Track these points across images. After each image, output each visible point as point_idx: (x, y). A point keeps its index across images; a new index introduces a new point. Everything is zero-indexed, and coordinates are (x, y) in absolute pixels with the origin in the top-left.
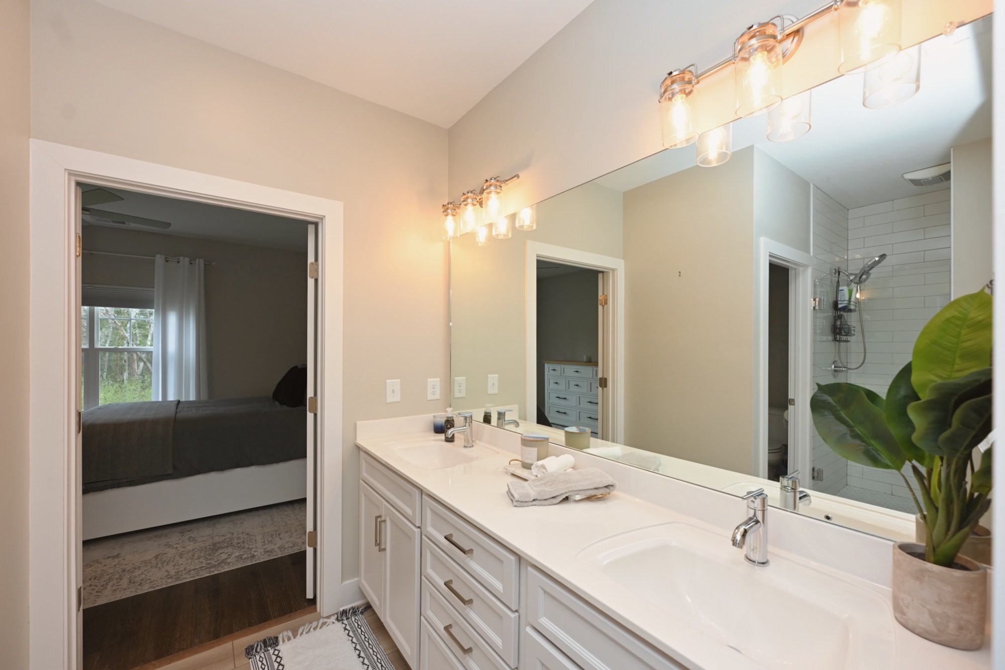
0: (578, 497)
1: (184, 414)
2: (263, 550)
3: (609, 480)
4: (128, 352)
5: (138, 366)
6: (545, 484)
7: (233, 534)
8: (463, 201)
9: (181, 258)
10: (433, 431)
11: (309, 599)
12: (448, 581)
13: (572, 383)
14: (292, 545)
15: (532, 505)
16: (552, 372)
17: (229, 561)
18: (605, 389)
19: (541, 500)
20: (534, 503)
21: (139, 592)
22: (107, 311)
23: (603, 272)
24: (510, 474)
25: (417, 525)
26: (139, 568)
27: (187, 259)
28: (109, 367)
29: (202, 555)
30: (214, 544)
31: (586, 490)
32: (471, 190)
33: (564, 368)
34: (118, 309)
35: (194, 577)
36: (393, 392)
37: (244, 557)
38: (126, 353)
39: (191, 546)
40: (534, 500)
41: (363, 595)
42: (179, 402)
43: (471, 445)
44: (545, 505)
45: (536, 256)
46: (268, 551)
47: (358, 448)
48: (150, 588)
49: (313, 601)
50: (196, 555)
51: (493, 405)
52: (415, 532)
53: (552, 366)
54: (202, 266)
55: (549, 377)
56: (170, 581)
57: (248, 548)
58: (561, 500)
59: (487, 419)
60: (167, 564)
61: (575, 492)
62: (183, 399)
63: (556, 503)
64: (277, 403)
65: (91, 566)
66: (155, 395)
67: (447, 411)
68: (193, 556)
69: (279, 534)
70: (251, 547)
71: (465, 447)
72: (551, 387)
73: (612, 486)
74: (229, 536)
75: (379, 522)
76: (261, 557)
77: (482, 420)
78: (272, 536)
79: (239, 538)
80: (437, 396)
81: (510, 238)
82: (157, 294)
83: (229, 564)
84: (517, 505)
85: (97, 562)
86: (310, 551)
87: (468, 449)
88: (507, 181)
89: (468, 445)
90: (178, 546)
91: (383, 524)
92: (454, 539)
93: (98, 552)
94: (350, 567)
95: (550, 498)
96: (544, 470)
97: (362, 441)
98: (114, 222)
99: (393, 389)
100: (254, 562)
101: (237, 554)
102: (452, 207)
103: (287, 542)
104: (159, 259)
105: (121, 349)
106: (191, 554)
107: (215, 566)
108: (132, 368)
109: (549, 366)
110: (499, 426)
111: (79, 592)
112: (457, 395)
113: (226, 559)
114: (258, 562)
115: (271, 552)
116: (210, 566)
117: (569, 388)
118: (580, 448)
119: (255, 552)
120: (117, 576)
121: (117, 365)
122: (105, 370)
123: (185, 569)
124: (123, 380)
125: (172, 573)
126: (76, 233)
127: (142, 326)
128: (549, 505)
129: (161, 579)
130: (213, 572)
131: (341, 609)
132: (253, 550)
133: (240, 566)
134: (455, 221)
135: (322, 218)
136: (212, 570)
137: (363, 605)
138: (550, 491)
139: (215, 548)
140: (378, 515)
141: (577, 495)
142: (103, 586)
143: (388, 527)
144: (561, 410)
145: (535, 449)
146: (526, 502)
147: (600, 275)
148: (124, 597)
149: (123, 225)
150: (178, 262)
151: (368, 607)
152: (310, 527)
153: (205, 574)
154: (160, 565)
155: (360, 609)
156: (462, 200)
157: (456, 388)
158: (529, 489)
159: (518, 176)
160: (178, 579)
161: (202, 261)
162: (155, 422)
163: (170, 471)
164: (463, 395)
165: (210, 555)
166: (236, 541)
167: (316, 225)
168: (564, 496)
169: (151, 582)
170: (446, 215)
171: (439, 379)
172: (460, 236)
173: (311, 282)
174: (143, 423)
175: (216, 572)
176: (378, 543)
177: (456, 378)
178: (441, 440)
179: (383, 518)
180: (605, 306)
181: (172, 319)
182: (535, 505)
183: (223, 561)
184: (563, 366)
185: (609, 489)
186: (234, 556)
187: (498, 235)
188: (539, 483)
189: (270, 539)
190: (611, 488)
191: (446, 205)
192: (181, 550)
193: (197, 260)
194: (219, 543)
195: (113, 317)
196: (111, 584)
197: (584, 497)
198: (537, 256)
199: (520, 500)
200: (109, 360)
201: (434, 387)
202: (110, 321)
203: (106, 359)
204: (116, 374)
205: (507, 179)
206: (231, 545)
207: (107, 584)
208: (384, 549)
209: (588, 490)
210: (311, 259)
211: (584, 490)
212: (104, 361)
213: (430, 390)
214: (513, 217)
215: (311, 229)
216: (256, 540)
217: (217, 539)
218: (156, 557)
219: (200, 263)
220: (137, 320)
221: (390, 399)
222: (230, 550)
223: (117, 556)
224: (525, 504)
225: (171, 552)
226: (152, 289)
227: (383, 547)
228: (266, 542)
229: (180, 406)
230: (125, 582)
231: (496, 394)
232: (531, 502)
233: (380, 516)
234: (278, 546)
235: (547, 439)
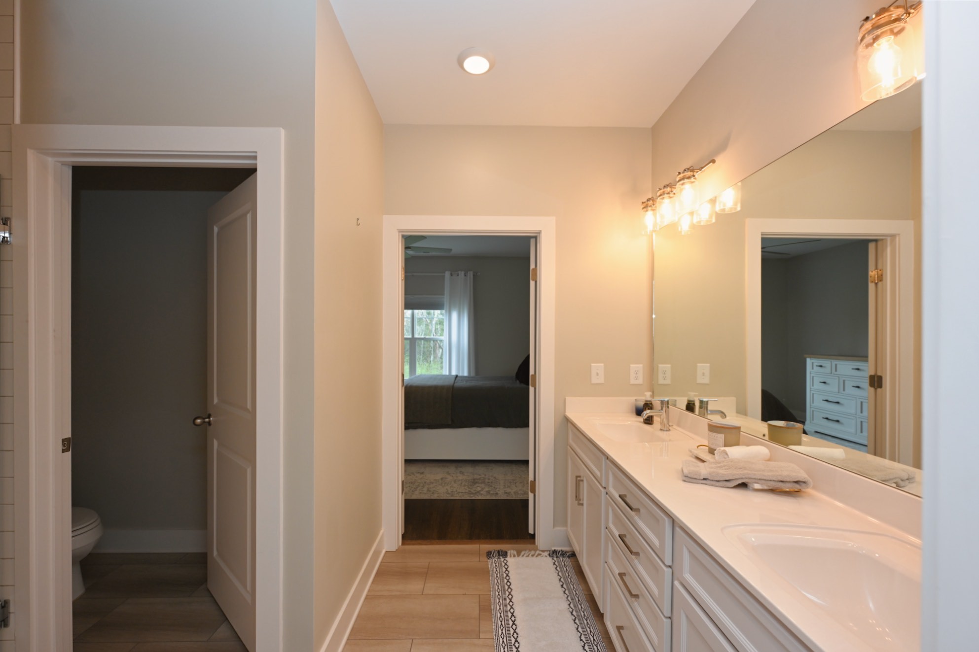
0: (757, 486)
1: (459, 384)
2: (503, 491)
3: (802, 475)
4: (434, 341)
5: (439, 351)
6: (720, 467)
7: (485, 475)
8: (660, 196)
9: (459, 272)
10: (635, 414)
11: (530, 534)
12: (623, 535)
13: (849, 385)
14: (523, 493)
15: (702, 483)
16: (816, 369)
17: (482, 492)
18: (879, 390)
19: (712, 480)
20: (704, 482)
21: (432, 498)
22: (422, 313)
23: (876, 241)
24: (694, 457)
25: (604, 486)
26: (433, 483)
27: (463, 273)
28: (424, 353)
29: (466, 484)
30: (474, 479)
31: (768, 480)
32: (668, 184)
33: (836, 365)
34: (428, 311)
35: (461, 497)
36: (597, 374)
37: (492, 492)
38: (432, 342)
39: (461, 477)
40: (704, 479)
41: (570, 544)
42: (457, 376)
43: (668, 429)
44: (716, 486)
45: (760, 234)
46: (507, 493)
47: (567, 420)
48: (438, 497)
49: (533, 537)
50: (463, 484)
51: (697, 393)
52: (601, 491)
53: (817, 362)
54: (472, 276)
55: (812, 375)
56: (448, 495)
57: (494, 487)
58: (735, 484)
59: (690, 407)
60: (447, 485)
61: (754, 480)
62: (460, 374)
63: (731, 486)
64: (518, 381)
65: (410, 475)
66: (446, 372)
67: (645, 395)
68: (461, 483)
69: (515, 483)
70: (496, 487)
71: (661, 430)
72: (816, 387)
73: (804, 482)
74: (483, 476)
75: (578, 480)
76: (502, 496)
77: (684, 408)
78: (510, 483)
79: (489, 479)
80: (640, 381)
81: (714, 223)
82: (446, 299)
83: (482, 494)
84: (686, 480)
85: (413, 474)
86: (531, 496)
87: (665, 432)
88: (702, 168)
89: (666, 428)
90: (454, 475)
91: (581, 483)
92: (628, 500)
93: (414, 468)
94: (560, 518)
95: (723, 481)
96: (726, 456)
97: (570, 414)
98: (424, 252)
99: (598, 370)
100: (497, 498)
101: (487, 489)
102: (649, 204)
103: (520, 490)
104: (447, 274)
105: (428, 338)
106: (460, 482)
107: (473, 494)
108: (436, 353)
109: (813, 361)
110: (702, 415)
111: (403, 482)
112: (661, 381)
113: (480, 491)
114: (499, 498)
115: (509, 494)
116: (470, 493)
117: (844, 390)
118: (786, 444)
119: (499, 491)
120: (422, 485)
121: (428, 351)
122: (422, 354)
123: (456, 491)
124: (430, 361)
125: (450, 491)
126: (402, 266)
127: (441, 323)
128: (721, 487)
129: (444, 493)
130: (472, 497)
131: (553, 549)
132: (497, 490)
133: (488, 497)
134: (655, 215)
135: (539, 232)
136: (472, 495)
137: (570, 551)
138: (725, 473)
139: (474, 482)
140: (578, 475)
141: (756, 483)
142: (415, 488)
143: (585, 486)
144: (830, 417)
145: (722, 436)
146: (695, 479)
147: (872, 246)
148: (424, 498)
149: (428, 254)
150: (458, 275)
151: (573, 555)
152: (531, 478)
153: (467, 497)
154: (443, 485)
155: (568, 554)
156: (658, 194)
157: (660, 376)
158: (704, 470)
159: (713, 161)
160: (452, 496)
161: (472, 273)
162: (442, 388)
163: (450, 422)
164: (668, 381)
165: (471, 486)
166: (487, 481)
167: (536, 238)
168: (740, 482)
169: (438, 493)
170: (647, 211)
171: (641, 365)
172: (660, 229)
173: (532, 283)
174: (435, 388)
175: (473, 498)
176: (578, 497)
177: (660, 365)
178: (640, 422)
179: (582, 478)
180: (880, 284)
181: (455, 315)
182: (706, 484)
183: (478, 492)
184: (834, 362)
185: (800, 485)
186: (485, 490)
187: (700, 222)
188: (716, 465)
189: (509, 485)
190: (803, 485)
191: (645, 202)
192: (455, 478)
193: (469, 273)
194: (477, 479)
195: (425, 317)
196: (418, 489)
197: (766, 488)
198: (762, 235)
199: (689, 476)
200: (424, 347)
201: (637, 372)
202: (424, 319)
203: (422, 346)
204: (427, 357)
205: (703, 166)
206: (484, 482)
207: (417, 488)
208: (582, 504)
209: (771, 480)
210: (532, 266)
211: (765, 480)
212: (420, 347)
213: (632, 375)
214: (713, 201)
215: (532, 241)
216: (500, 483)
217: (476, 476)
218: (442, 479)
219: (470, 274)
220: (439, 319)
221: (595, 380)
222: (483, 485)
223: (422, 473)
224: (695, 481)
225: (450, 478)
226: (443, 296)
227: (581, 502)
228: (506, 486)
229: (458, 379)
230: (425, 489)
231: (708, 384)
232: (702, 480)
233: (580, 477)
234: (513, 491)
235: (739, 428)
